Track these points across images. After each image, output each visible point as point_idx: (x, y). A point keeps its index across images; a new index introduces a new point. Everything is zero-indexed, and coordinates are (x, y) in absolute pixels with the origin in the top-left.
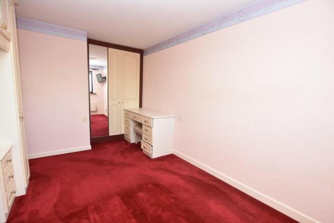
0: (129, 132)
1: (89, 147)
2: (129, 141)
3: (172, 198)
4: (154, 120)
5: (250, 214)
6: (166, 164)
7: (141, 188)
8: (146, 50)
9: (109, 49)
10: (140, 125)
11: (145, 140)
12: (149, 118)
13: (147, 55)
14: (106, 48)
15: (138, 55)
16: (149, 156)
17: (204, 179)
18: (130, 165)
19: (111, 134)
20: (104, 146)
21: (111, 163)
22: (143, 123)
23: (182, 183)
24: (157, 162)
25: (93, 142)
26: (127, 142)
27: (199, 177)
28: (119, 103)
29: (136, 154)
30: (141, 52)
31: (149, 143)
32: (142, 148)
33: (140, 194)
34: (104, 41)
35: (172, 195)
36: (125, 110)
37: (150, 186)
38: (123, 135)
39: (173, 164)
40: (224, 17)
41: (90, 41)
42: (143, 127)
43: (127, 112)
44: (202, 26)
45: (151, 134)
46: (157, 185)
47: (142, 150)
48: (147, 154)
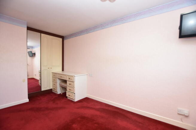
0: (56, 87)
1: (27, 100)
2: (56, 93)
3: (95, 123)
4: (75, 77)
5: (140, 123)
6: (85, 104)
7: (73, 122)
8: (66, 36)
9: (42, 34)
10: (65, 81)
11: (69, 91)
12: (72, 76)
13: (67, 39)
14: (40, 34)
15: (61, 39)
16: (73, 100)
17: (110, 109)
18: (61, 108)
19: (42, 90)
20: (39, 98)
21: (47, 109)
22: (67, 79)
23: (98, 113)
24: (79, 104)
25: (30, 97)
26: (55, 94)
27: (107, 108)
28: (49, 68)
29: (63, 100)
30: (63, 38)
31: (73, 92)
32: (67, 95)
33: (74, 126)
34: (37, 29)
35: (95, 122)
36: (53, 73)
37: (79, 119)
38: (52, 89)
39: (89, 103)
40: (114, 21)
41: (29, 29)
42: (68, 82)
43: (54, 74)
44: (101, 25)
45: (74, 86)
46: (83, 118)
47: (67, 97)
48: (71, 100)
